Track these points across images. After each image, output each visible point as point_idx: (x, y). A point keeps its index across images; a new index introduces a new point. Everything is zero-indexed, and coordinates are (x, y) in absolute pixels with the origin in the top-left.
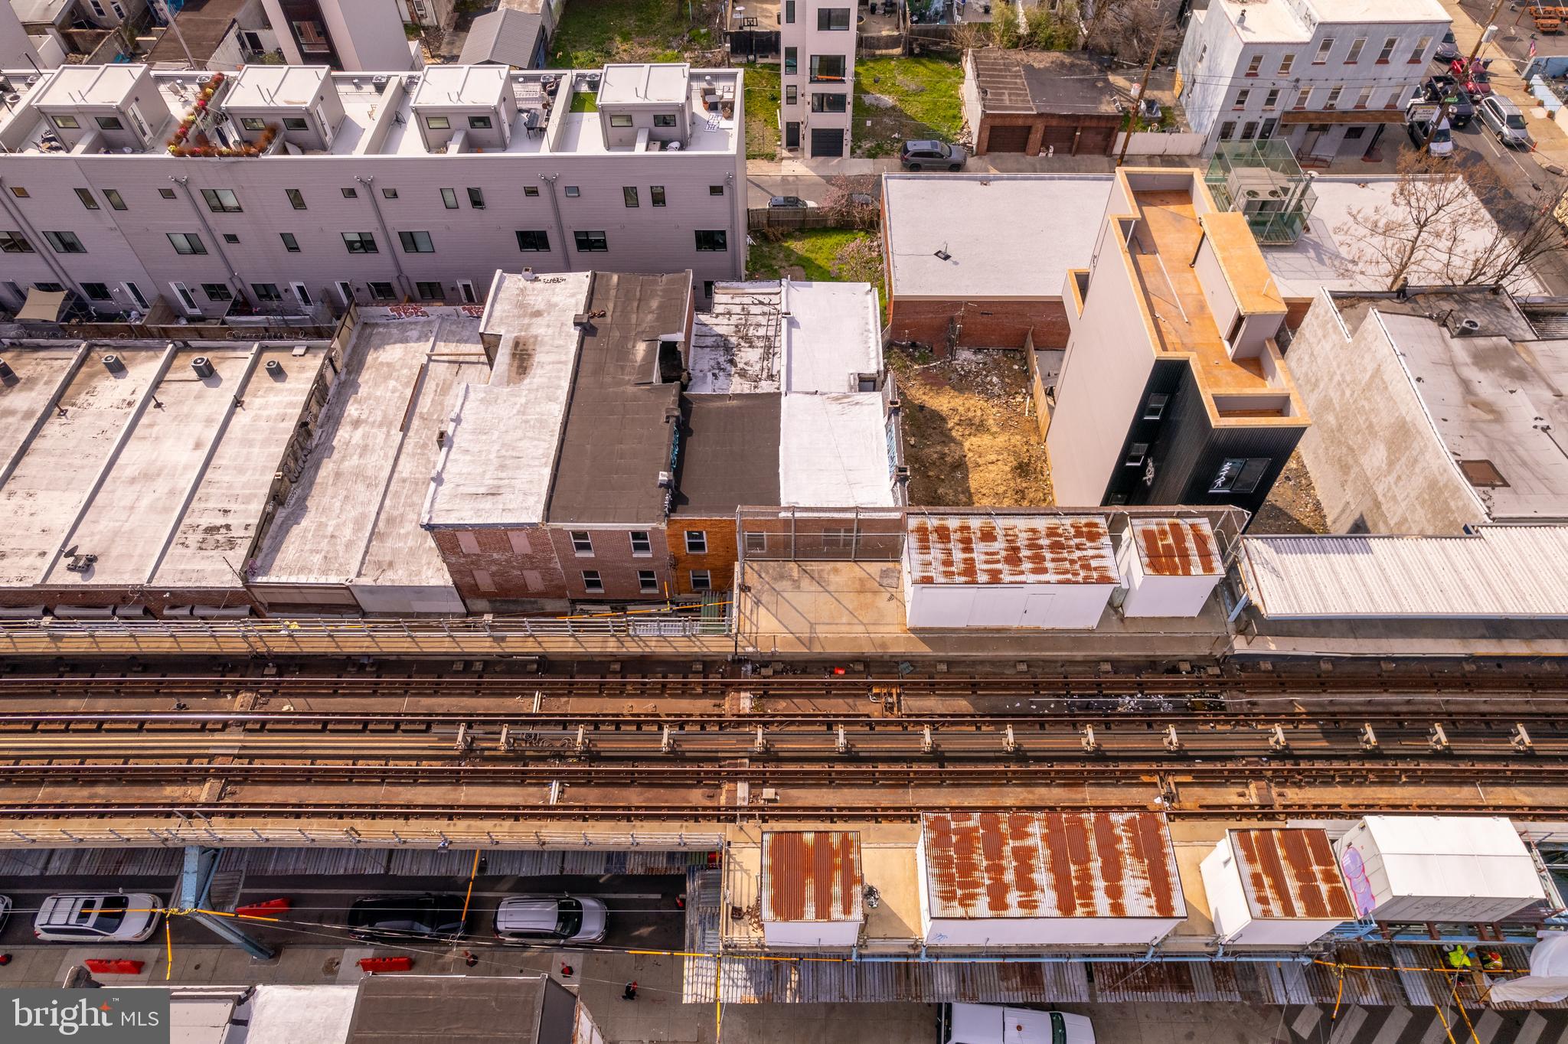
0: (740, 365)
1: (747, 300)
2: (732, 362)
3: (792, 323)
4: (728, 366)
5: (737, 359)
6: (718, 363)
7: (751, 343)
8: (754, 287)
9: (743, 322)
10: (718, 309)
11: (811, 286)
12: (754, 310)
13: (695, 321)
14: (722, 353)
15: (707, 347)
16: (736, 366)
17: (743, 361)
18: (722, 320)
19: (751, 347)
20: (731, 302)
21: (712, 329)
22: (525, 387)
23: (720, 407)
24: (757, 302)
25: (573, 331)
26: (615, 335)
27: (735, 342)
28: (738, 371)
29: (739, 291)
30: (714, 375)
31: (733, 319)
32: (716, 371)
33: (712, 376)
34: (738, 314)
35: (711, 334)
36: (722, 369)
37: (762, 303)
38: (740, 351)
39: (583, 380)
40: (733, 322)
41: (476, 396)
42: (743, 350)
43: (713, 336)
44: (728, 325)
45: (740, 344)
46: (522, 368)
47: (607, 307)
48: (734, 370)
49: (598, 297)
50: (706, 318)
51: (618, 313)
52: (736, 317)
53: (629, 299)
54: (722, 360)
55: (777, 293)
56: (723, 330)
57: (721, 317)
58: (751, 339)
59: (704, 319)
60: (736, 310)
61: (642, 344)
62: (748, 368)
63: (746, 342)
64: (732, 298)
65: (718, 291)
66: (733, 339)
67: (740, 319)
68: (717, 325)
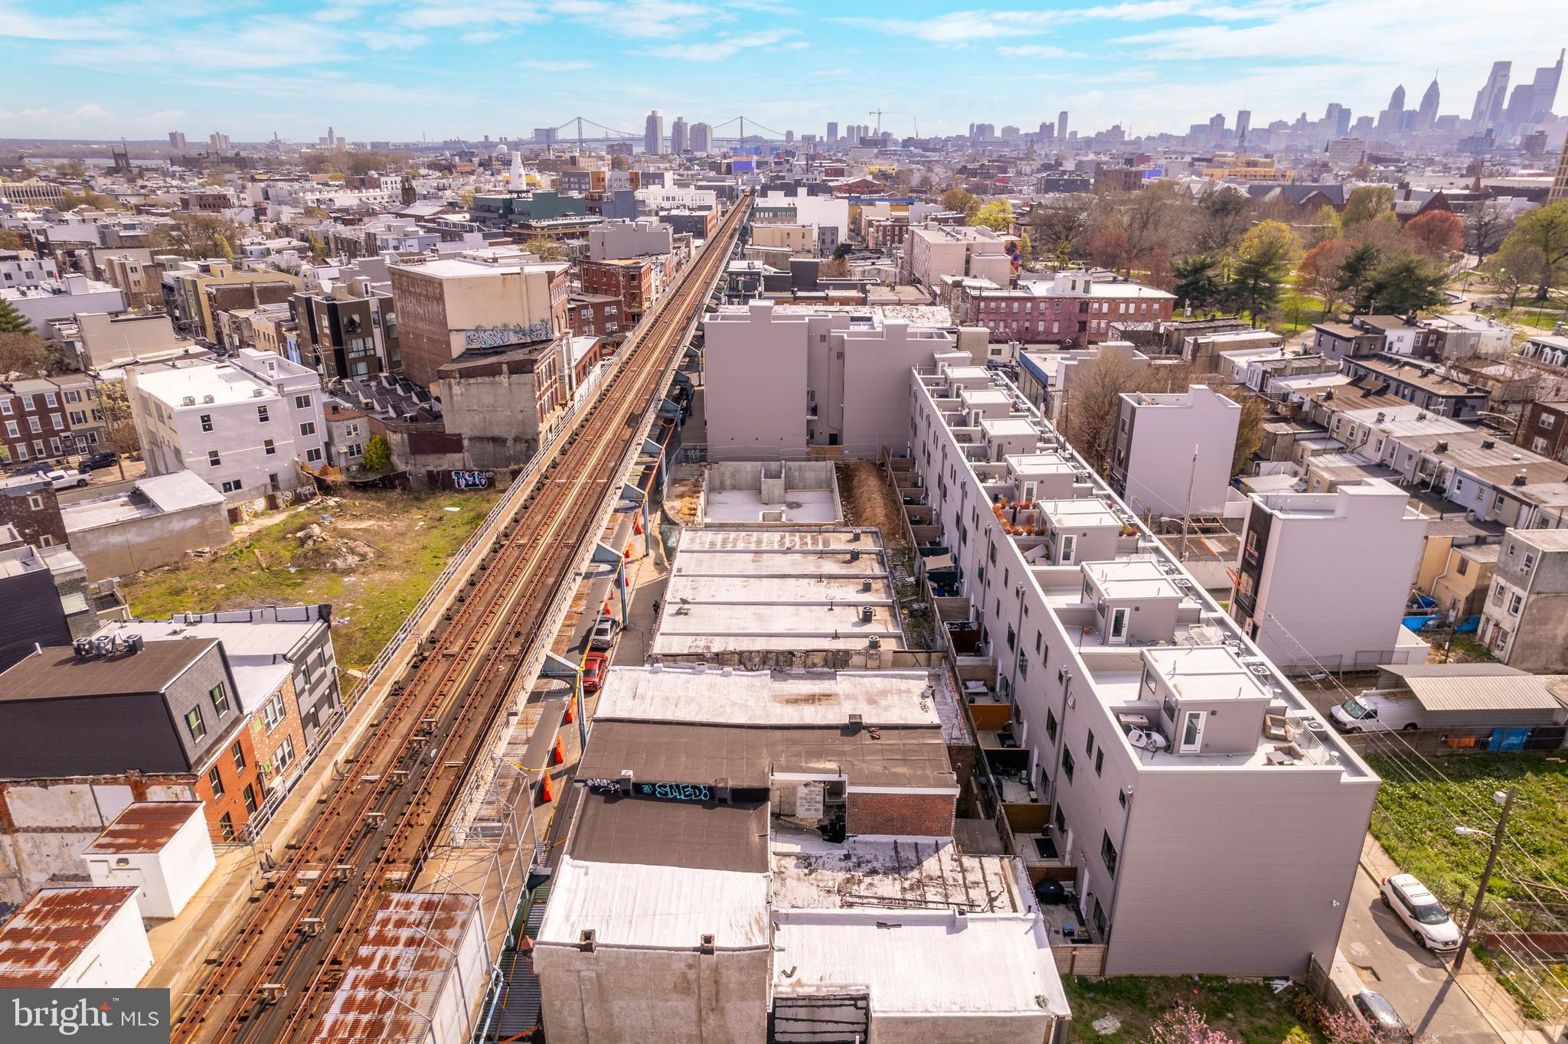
0: (868, 880)
1: (995, 885)
2: (874, 872)
3: (954, 926)
4: (866, 868)
5: (877, 878)
6: (868, 862)
7: (912, 888)
8: (1022, 893)
9: (951, 882)
10: (967, 861)
11: (1040, 946)
12: (980, 895)
13: (941, 840)
14: (888, 864)
15: (897, 852)
16: (864, 876)
17: (876, 882)
18: (948, 865)
19: (904, 890)
20: (987, 872)
21: (930, 856)
22: (768, 704)
23: (748, 829)
24: (993, 895)
25: (846, 721)
26: (847, 748)
27: (909, 876)
28: (856, 878)
29: (1011, 879)
30: (847, 857)
31: (954, 874)
32: (854, 859)
33: (845, 855)
34: (964, 879)
35: (920, 854)
36: (859, 865)
37: (992, 900)
38: (895, 879)
39: (778, 733)
40: (947, 874)
41: (756, 681)
42: (897, 882)
43: (918, 857)
44: (941, 870)
45: (906, 879)
46: (795, 701)
47: (888, 739)
48: (858, 874)
49: (903, 732)
50: (949, 850)
51: (880, 747)
52: (960, 877)
53: (903, 752)
54: (875, 864)
55: (1015, 910)
56: (930, 865)
57: (955, 864)
58: (919, 889)
59: (946, 848)
60: (971, 877)
61: (833, 766)
62: (863, 886)
63: (912, 886)
64: (996, 874)
65: (1006, 860)
66: (915, 874)
67: (955, 880)
68: (940, 860)
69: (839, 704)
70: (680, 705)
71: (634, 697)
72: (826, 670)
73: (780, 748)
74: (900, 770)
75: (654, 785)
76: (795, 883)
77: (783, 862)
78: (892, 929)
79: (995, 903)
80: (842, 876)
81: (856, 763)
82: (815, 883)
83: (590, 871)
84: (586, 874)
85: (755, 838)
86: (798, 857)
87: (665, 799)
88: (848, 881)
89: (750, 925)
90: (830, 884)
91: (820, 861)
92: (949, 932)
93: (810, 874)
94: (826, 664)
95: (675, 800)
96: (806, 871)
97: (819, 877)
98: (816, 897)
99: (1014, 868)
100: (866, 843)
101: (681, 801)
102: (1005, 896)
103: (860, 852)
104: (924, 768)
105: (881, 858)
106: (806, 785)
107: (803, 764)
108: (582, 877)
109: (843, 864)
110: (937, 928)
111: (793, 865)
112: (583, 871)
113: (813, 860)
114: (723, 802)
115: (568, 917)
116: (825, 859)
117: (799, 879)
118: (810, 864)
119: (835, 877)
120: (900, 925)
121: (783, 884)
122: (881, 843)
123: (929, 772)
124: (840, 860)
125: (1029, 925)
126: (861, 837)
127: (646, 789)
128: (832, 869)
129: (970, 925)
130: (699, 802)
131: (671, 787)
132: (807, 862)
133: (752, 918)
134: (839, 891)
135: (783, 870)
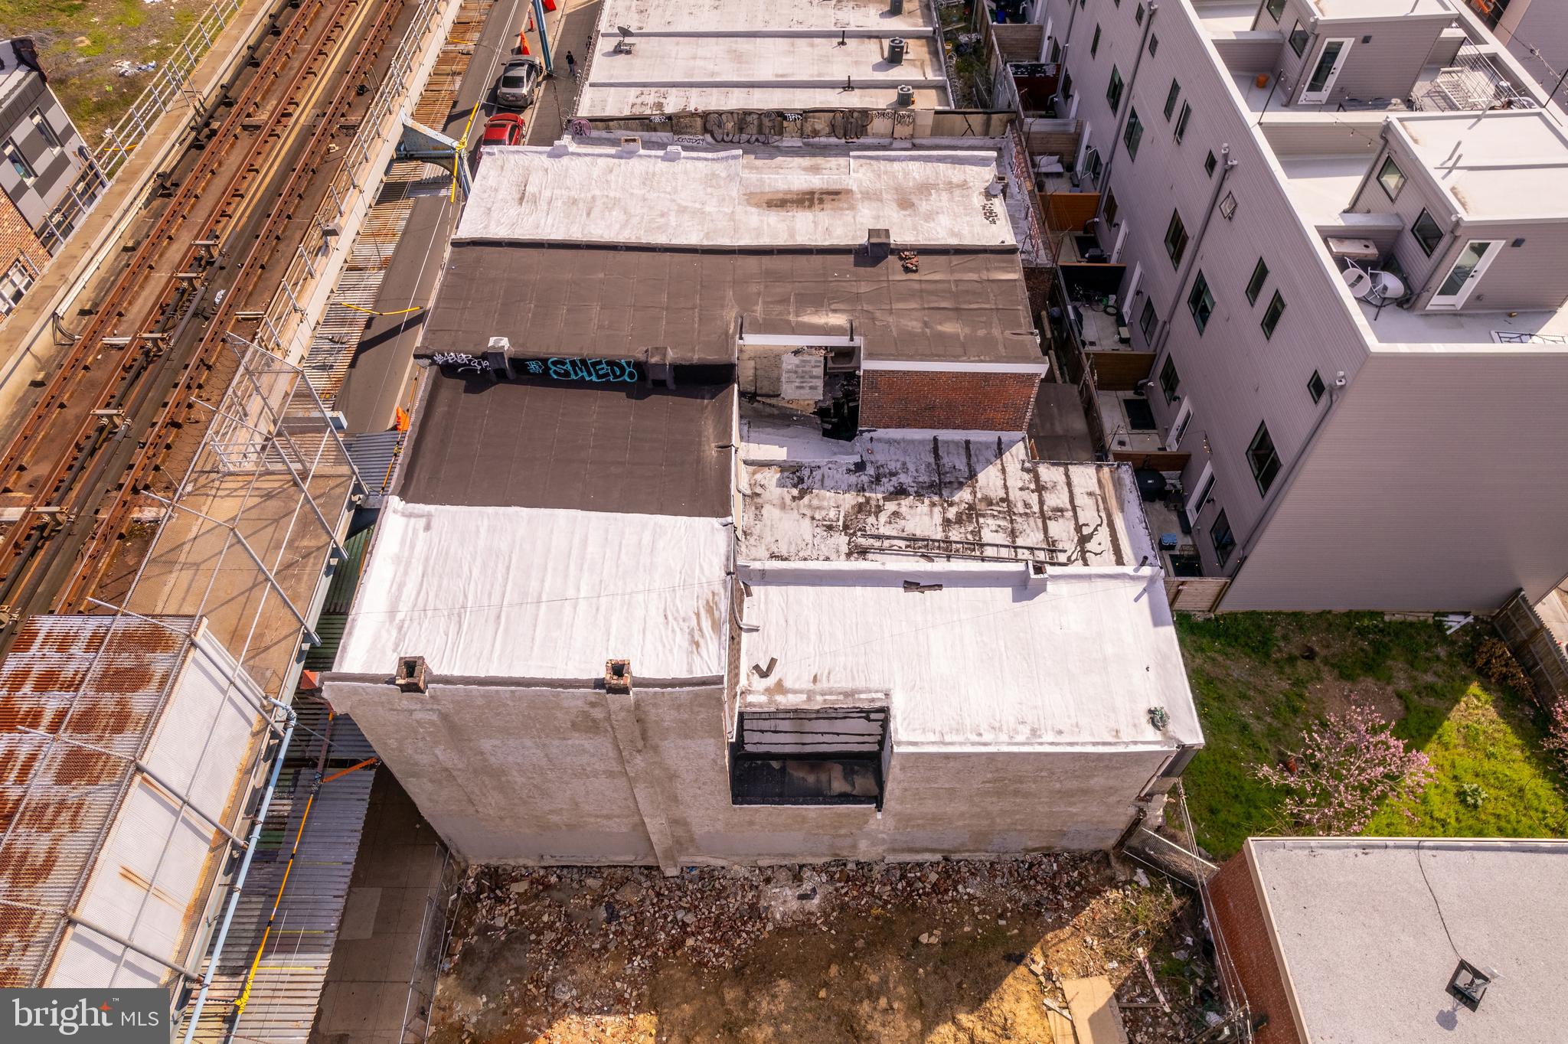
0: (891, 507)
1: (1089, 514)
2: (900, 492)
3: (1025, 588)
4: (889, 485)
5: (906, 502)
6: (893, 474)
7: (959, 520)
9: (1020, 508)
10: (1049, 473)
11: (1157, 622)
12: (1062, 531)
13: (1006, 436)
14: (924, 478)
15: (937, 456)
16: (885, 499)
17: (904, 510)
18: (1017, 478)
19: (947, 523)
20: (1077, 491)
21: (989, 462)
22: (739, 209)
23: (700, 434)
24: (1086, 531)
25: (863, 240)
26: (864, 288)
27: (956, 498)
28: (873, 503)
29: (1113, 503)
30: (860, 467)
31: (1025, 495)
32: (871, 470)
33: (856, 464)
34: (1041, 503)
35: (974, 459)
36: (877, 479)
37: (1084, 540)
38: (933, 505)
39: (752, 261)
40: (1015, 495)
41: (720, 169)
42: (937, 510)
43: (969, 465)
44: (1006, 487)
45: (951, 504)
46: (781, 203)
47: (933, 272)
48: (877, 496)
49: (956, 260)
50: (1018, 453)
51: (917, 286)
52: (1033, 499)
53: (955, 296)
54: (903, 478)
55: (1120, 561)
56: (989, 479)
57: (1027, 476)
58: (970, 522)
59: (1014, 450)
60: (1053, 500)
61: (839, 320)
62: (883, 517)
63: (959, 515)
64: (1090, 494)
65: (1106, 470)
66: (964, 495)
67: (1027, 505)
68: (1003, 471)
69: (852, 208)
70: (595, 213)
71: (522, 199)
72: (833, 140)
73: (754, 288)
74: (949, 328)
75: (544, 361)
76: (776, 513)
77: (758, 476)
78: (927, 593)
79: (1089, 546)
80: (850, 500)
81: (878, 314)
82: (809, 513)
83: (435, 523)
84: (428, 528)
85: (711, 451)
86: (783, 467)
87: (565, 382)
88: (860, 508)
89: (698, 615)
90: (832, 514)
91: (817, 474)
92: (1016, 599)
93: (801, 497)
94: (833, 131)
95: (582, 384)
96: (795, 492)
97: (815, 502)
98: (808, 538)
99: (1118, 484)
100: (890, 442)
101: (591, 385)
102: (1104, 533)
103: (880, 458)
104: (988, 324)
105: (911, 467)
106: (797, 352)
107: (792, 318)
108: (422, 534)
109: (853, 479)
110: (997, 591)
111: (774, 480)
112: (422, 522)
113: (806, 473)
114: (660, 387)
115: (392, 613)
116: (825, 470)
117: (783, 506)
118: (801, 480)
119: (837, 502)
120: (940, 587)
121: (758, 517)
122: (912, 442)
123: (996, 332)
124: (849, 471)
125: (1140, 586)
126: (881, 433)
127: (533, 367)
128: (836, 489)
129: (1050, 586)
130: (620, 387)
131: (573, 363)
132: (796, 476)
133: (702, 603)
134: (846, 527)
135: (758, 490)
